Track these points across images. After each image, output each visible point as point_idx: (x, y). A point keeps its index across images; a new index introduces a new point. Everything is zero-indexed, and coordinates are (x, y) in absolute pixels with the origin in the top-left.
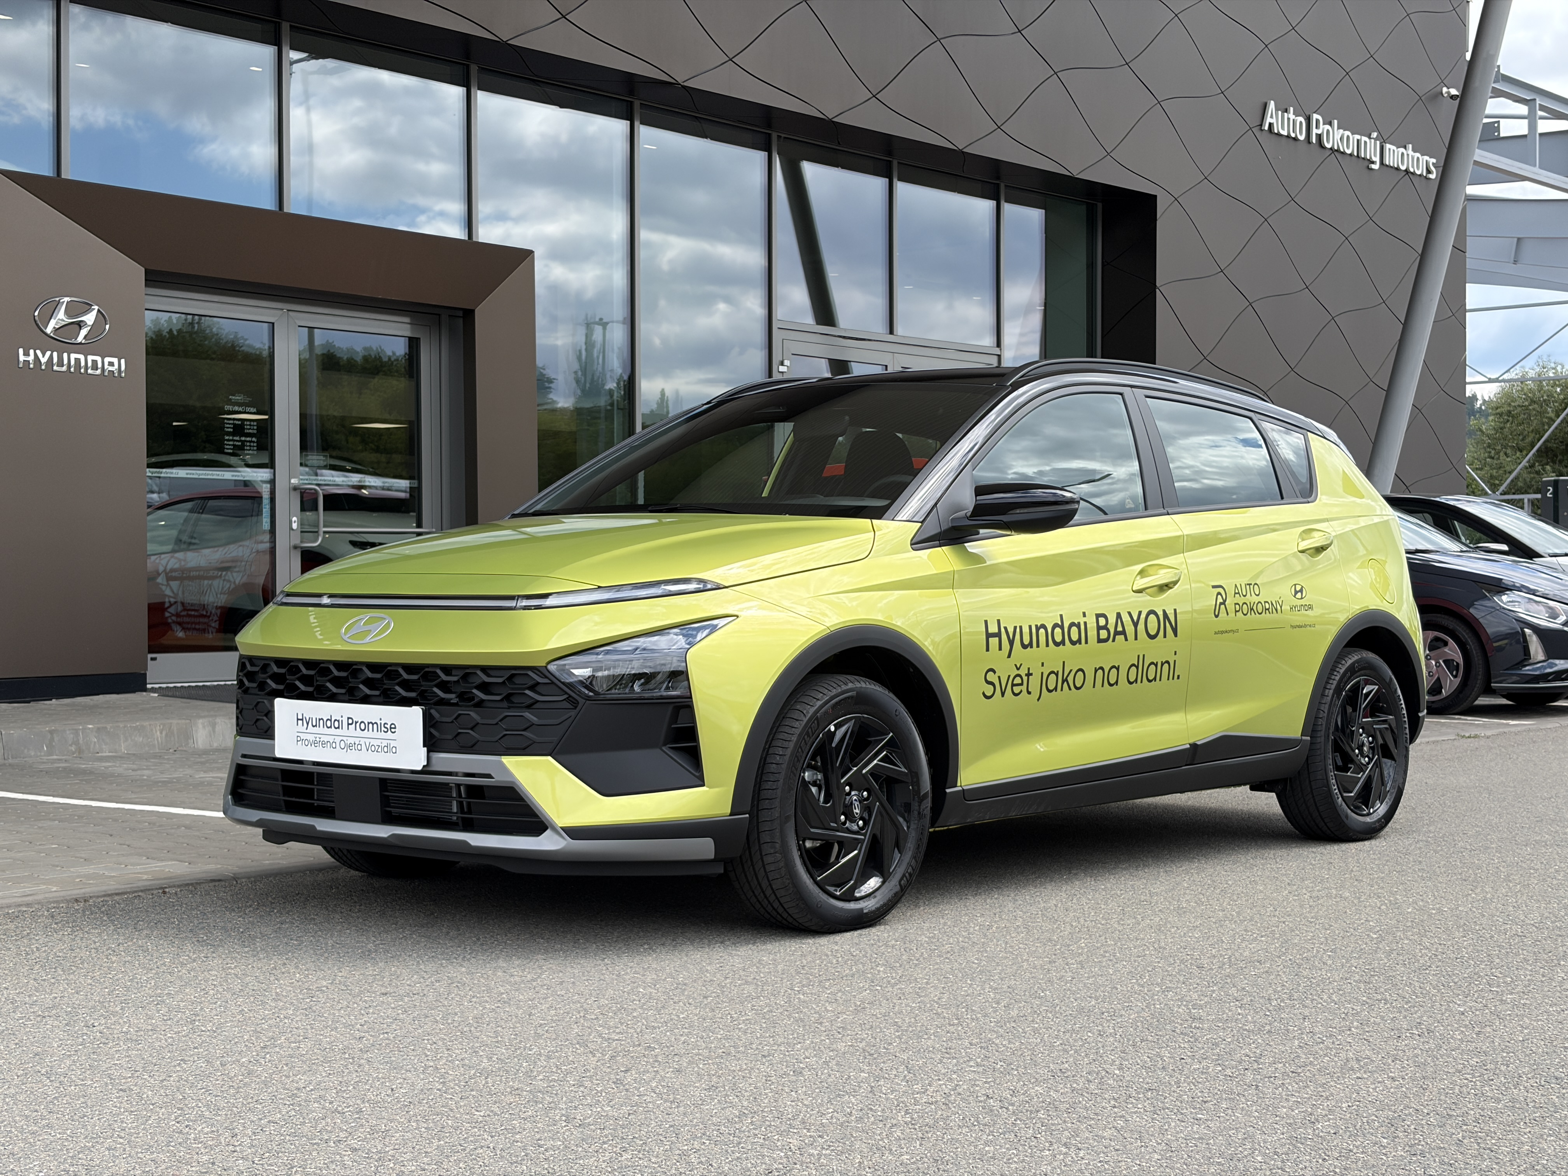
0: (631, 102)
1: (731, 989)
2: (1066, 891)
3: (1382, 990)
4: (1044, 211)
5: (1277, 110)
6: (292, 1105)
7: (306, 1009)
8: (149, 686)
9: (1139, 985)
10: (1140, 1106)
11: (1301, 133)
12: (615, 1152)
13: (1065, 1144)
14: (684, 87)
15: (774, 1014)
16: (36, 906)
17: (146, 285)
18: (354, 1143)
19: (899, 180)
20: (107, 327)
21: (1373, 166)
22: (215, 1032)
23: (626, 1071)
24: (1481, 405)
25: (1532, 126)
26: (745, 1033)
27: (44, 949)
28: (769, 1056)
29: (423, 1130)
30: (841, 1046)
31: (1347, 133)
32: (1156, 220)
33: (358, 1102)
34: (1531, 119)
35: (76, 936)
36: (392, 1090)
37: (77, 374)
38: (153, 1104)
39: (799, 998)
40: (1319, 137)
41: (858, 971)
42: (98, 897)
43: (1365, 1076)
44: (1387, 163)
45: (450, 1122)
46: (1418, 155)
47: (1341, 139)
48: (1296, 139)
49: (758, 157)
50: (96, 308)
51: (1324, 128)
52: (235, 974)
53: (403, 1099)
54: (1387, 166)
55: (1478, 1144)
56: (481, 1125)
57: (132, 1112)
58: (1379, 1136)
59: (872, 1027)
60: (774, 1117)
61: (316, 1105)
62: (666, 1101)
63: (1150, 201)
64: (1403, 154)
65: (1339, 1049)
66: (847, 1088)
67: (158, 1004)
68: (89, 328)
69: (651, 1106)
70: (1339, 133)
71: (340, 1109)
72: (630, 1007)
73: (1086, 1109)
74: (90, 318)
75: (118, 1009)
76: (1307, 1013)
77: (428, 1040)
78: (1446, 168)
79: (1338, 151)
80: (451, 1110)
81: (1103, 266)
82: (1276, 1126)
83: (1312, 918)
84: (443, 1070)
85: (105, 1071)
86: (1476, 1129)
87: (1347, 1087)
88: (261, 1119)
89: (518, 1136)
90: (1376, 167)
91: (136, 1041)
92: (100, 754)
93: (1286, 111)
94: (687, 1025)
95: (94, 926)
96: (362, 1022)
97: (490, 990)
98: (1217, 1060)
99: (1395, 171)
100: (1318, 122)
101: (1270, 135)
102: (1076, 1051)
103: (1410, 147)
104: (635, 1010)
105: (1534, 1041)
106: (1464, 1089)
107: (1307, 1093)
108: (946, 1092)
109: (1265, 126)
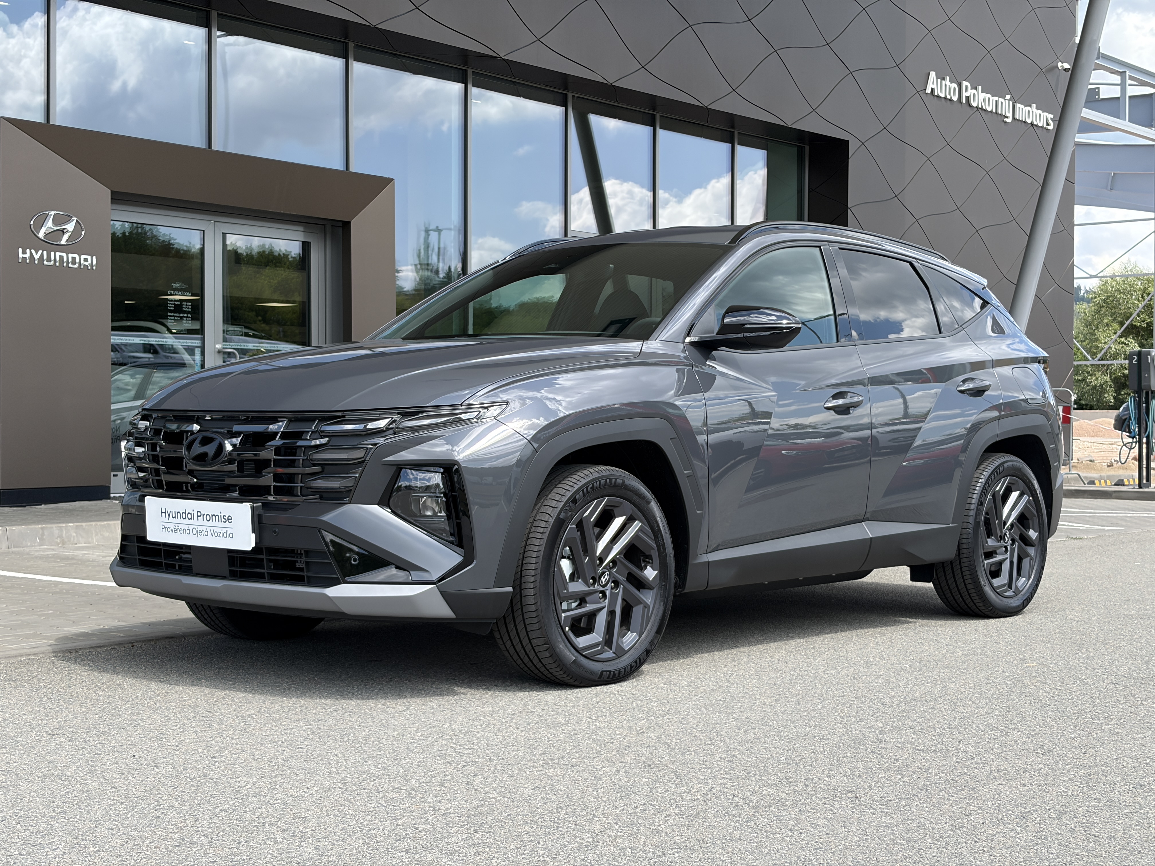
0: (466, 71)
1: (546, 718)
3: (1015, 722)
4: (766, 151)
5: (937, 78)
6: (237, 798)
7: (241, 731)
8: (112, 495)
9: (840, 717)
10: (843, 803)
11: (954, 94)
12: (470, 833)
13: (791, 830)
14: (504, 60)
16: (41, 655)
17: (112, 203)
18: (283, 826)
19: (660, 128)
20: (83, 233)
21: (1006, 120)
22: (177, 746)
23: (474, 776)
24: (1084, 294)
25: (1124, 91)
26: (558, 749)
27: (49, 686)
28: (576, 766)
29: (332, 816)
30: (628, 759)
31: (989, 96)
32: (848, 158)
33: (284, 796)
34: (1123, 86)
35: (72, 677)
36: (308, 788)
37: (61, 268)
38: (137, 798)
39: (596, 725)
40: (968, 98)
41: (637, 706)
42: (85, 649)
43: (1004, 783)
44: (1018, 118)
45: (350, 811)
46: (1040, 112)
47: (984, 100)
48: (951, 100)
49: (558, 111)
50: (75, 219)
51: (971, 92)
52: (188, 705)
53: (316, 795)
54: (1017, 120)
55: (1085, 831)
56: (373, 813)
57: (122, 803)
58: (1015, 825)
59: (649, 745)
61: (254, 799)
62: (504, 797)
63: (844, 144)
64: (1029, 111)
65: (985, 763)
66: (633, 789)
67: (135, 726)
68: (70, 234)
69: (493, 800)
70: (983, 96)
71: (271, 801)
72: (475, 731)
73: (805, 805)
74: (70, 227)
75: (106, 729)
76: (961, 737)
78: (1060, 123)
79: (982, 108)
80: (351, 802)
81: (809, 192)
82: (941, 818)
83: (964, 669)
84: (343, 775)
85: (101, 774)
86: (1084, 821)
87: (991, 791)
88: (215, 808)
89: (399, 822)
90: (1009, 120)
91: (122, 752)
92: (78, 545)
93: (944, 79)
94: (516, 744)
95: (84, 670)
96: (283, 740)
97: (373, 717)
98: (898, 771)
99: (1023, 124)
100: (967, 87)
101: (932, 97)
102: (796, 764)
103: (1034, 106)
104: (478, 732)
105: (1125, 758)
106: (1075, 793)
107: (963, 794)
108: (705, 792)
109: (928, 91)
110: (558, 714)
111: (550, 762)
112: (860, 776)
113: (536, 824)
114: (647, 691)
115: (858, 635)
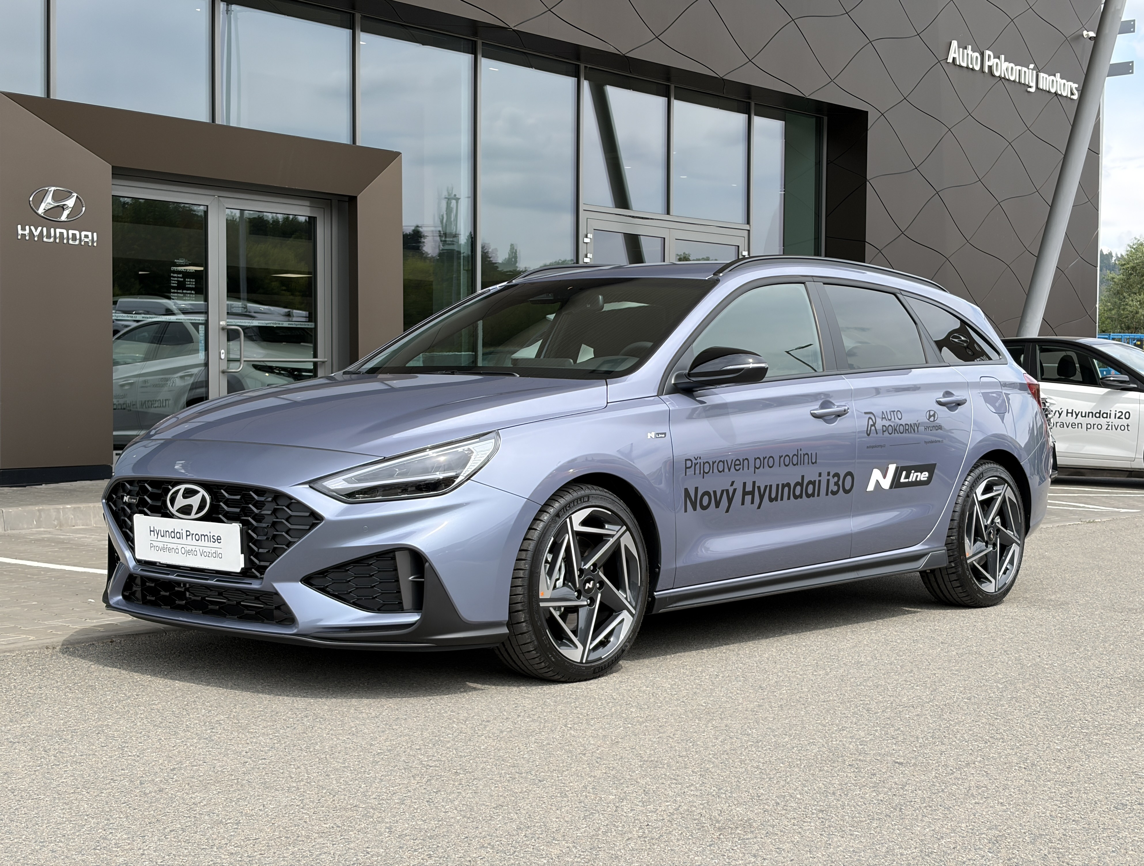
0: (475, 41)
1: (521, 725)
2: (776, 647)
3: (1001, 731)
4: (784, 122)
5: (959, 47)
6: (189, 817)
7: (207, 739)
9: (822, 725)
10: (812, 824)
11: (976, 64)
14: (514, 30)
15: (551, 746)
16: (17, 652)
17: (113, 178)
18: (231, 849)
19: (675, 99)
20: (84, 209)
21: (1029, 89)
22: (138, 756)
23: (436, 793)
26: (528, 762)
27: (19, 687)
30: (598, 773)
31: (1012, 65)
32: (867, 130)
37: (61, 245)
38: (87, 815)
39: (570, 734)
40: (990, 67)
41: (616, 711)
42: (63, 645)
43: (982, 802)
44: (1041, 88)
46: (1064, 81)
47: (1007, 69)
48: (973, 69)
49: (569, 82)
50: (75, 195)
51: (993, 61)
52: (157, 709)
53: (270, 814)
54: (1041, 89)
58: (986, 851)
60: (542, 831)
62: (465, 817)
63: (861, 115)
64: (1053, 81)
66: (598, 808)
67: (98, 733)
68: (70, 209)
69: (453, 820)
70: (1005, 65)
72: (445, 740)
73: (773, 826)
74: (70, 203)
77: (294, 765)
78: (1083, 91)
79: (1004, 78)
81: (827, 164)
83: (957, 671)
85: (55, 788)
86: (1059, 846)
87: (967, 810)
90: (1033, 90)
92: (75, 527)
93: (966, 48)
94: (486, 755)
95: (58, 669)
96: (247, 749)
97: (343, 724)
98: (874, 787)
99: (1047, 93)
100: (989, 56)
101: (954, 66)
102: (770, 778)
103: (1058, 75)
104: (449, 742)
105: (1110, 774)
106: (1053, 814)
107: (937, 815)
108: (671, 811)
109: (950, 60)
110: (533, 720)
111: (517, 775)
112: (834, 794)
113: (493, 847)
114: (629, 695)
115: (853, 631)
